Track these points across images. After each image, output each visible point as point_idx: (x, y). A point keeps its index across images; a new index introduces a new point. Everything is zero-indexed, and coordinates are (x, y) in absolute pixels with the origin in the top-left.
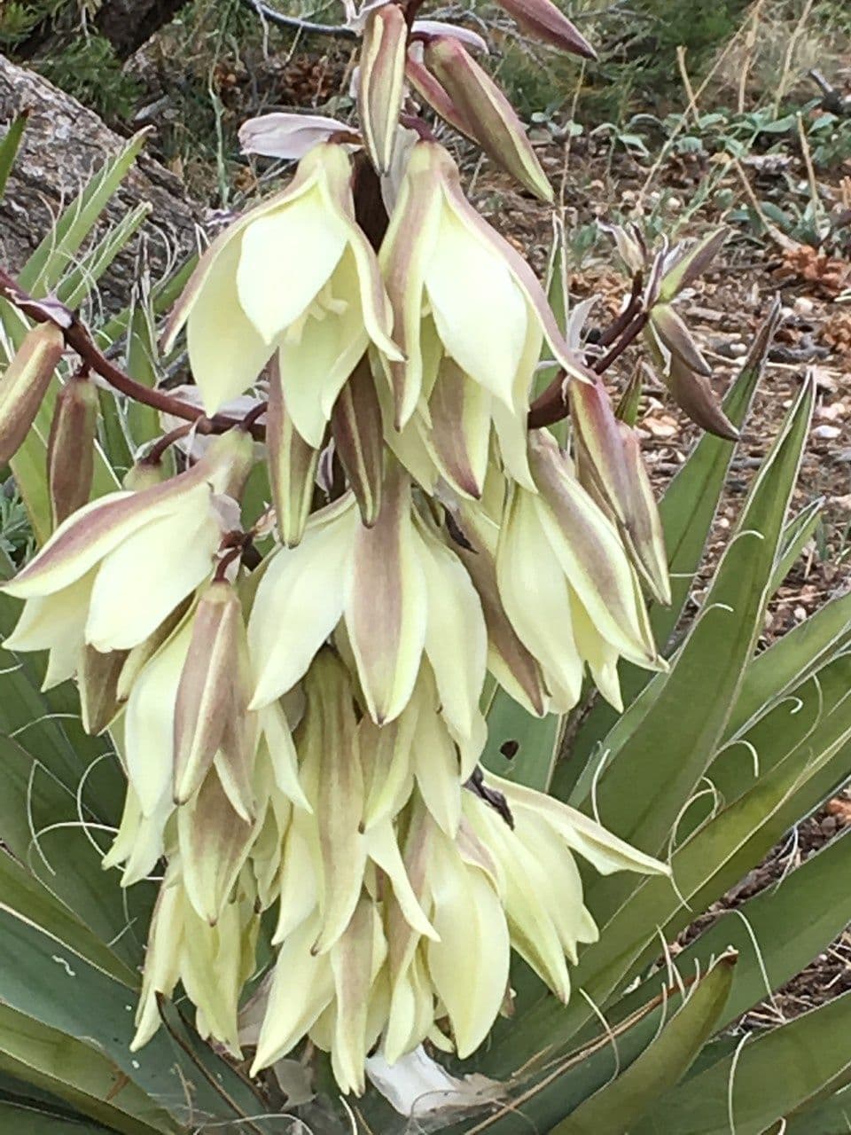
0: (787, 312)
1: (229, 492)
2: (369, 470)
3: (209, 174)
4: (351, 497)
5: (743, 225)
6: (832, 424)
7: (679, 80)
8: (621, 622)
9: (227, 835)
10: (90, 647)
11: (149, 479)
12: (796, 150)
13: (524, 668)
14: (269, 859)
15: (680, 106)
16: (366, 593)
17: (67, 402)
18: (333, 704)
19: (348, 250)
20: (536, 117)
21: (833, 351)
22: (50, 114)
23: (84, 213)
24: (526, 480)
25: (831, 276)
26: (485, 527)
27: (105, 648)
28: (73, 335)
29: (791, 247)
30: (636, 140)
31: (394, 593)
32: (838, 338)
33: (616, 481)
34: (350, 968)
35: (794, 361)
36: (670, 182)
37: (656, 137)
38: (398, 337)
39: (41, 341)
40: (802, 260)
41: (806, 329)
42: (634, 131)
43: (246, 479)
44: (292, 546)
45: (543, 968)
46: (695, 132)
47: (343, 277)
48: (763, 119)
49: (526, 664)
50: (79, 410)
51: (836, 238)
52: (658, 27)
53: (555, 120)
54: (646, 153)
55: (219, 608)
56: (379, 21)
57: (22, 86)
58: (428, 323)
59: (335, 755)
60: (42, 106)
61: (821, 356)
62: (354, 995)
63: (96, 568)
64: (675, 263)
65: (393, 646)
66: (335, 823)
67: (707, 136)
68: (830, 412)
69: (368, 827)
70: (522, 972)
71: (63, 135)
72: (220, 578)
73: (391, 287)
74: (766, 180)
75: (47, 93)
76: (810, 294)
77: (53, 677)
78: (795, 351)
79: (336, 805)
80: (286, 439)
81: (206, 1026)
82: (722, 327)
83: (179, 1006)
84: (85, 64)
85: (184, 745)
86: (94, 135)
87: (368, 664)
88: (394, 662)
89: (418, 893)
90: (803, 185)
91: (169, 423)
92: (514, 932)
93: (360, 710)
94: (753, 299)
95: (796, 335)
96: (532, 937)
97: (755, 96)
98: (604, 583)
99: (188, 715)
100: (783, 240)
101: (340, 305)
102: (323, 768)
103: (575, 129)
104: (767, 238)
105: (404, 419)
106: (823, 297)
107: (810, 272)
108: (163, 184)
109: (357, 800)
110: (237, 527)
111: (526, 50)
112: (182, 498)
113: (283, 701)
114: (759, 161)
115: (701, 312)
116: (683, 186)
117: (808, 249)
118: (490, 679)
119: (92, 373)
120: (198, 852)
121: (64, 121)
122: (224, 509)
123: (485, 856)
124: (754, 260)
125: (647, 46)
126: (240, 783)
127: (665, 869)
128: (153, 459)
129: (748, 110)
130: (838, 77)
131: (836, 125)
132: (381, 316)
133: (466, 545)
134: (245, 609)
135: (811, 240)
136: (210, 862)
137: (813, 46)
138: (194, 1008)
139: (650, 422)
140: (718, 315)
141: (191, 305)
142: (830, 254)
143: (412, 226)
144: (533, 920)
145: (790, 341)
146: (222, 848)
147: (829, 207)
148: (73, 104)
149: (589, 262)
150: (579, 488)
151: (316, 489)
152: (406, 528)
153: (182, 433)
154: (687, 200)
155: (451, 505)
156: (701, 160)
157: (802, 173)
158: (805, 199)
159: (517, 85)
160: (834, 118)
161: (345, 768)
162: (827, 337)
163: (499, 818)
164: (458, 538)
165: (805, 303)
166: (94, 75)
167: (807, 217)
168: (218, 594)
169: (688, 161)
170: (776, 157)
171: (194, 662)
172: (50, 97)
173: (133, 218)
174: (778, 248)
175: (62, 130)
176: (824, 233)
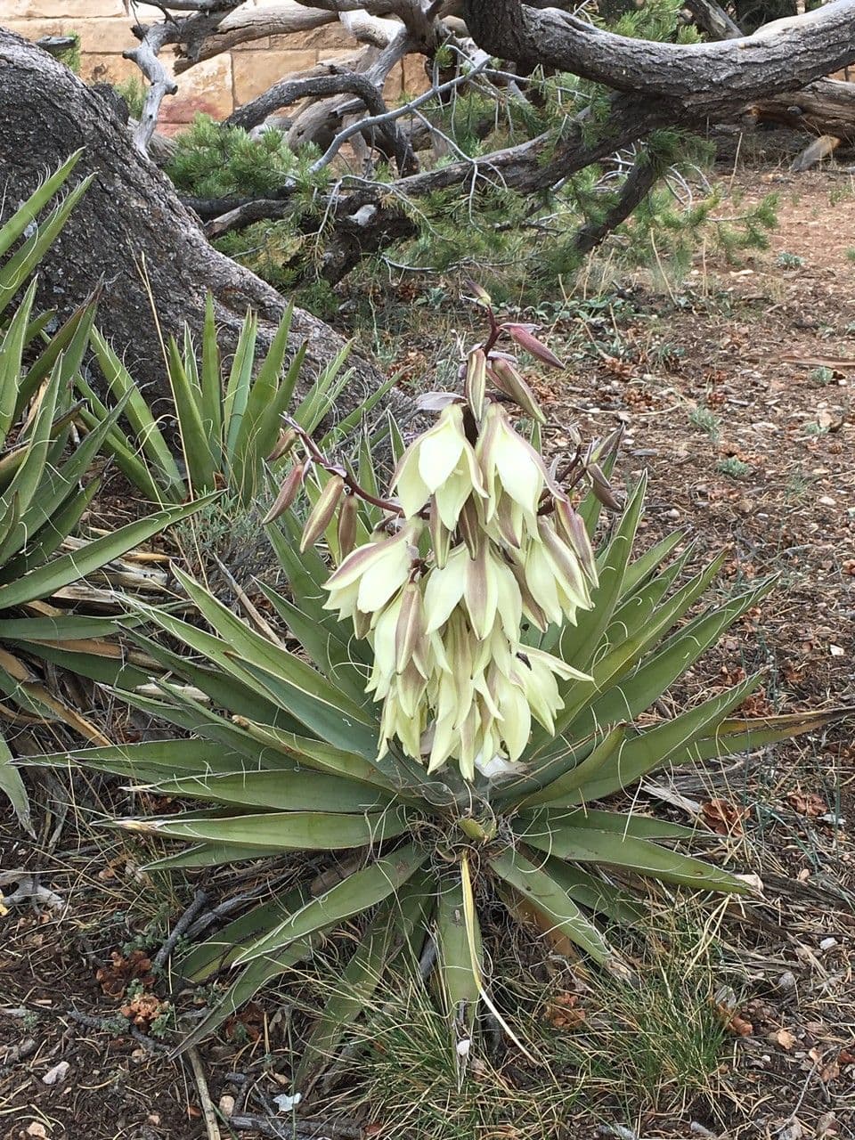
0: (608, 388)
1: (414, 544)
2: (473, 536)
3: (370, 335)
4: (464, 545)
5: (588, 349)
6: (630, 438)
7: (559, 286)
8: (578, 594)
9: (417, 682)
10: (360, 611)
11: (380, 537)
12: (608, 315)
13: (537, 612)
14: (434, 688)
15: (560, 298)
16: (473, 586)
17: (345, 505)
18: (458, 627)
19: (464, 451)
20: (502, 305)
21: (628, 404)
22: (311, 327)
23: (329, 373)
24: (537, 537)
25: (625, 372)
26: (520, 555)
27: (366, 611)
28: (348, 480)
29: (609, 359)
30: (542, 313)
31: (484, 585)
32: (630, 399)
33: (576, 540)
34: (466, 730)
35: (613, 409)
36: (557, 331)
37: (551, 311)
38: (485, 487)
39: (334, 483)
40: (614, 365)
41: (617, 394)
42: (542, 309)
43: (421, 536)
44: (442, 569)
45: (544, 723)
46: (567, 308)
47: (462, 463)
48: (594, 302)
49: (538, 610)
50: (350, 509)
51: (627, 354)
52: (549, 265)
53: (510, 306)
54: (547, 318)
55: (413, 593)
56: (474, 357)
57: (299, 316)
58: (497, 478)
59: (459, 647)
60: (308, 324)
61: (623, 406)
62: (468, 740)
63: (360, 577)
64: (597, 447)
65: (484, 607)
66: (461, 674)
67: (571, 310)
68: (629, 433)
69: (475, 677)
70: (536, 725)
71: (317, 335)
72: (412, 581)
73: (482, 464)
74: (596, 329)
75: (309, 318)
76: (617, 379)
77: (342, 616)
78: (613, 405)
79: (461, 668)
80: (439, 525)
81: (407, 751)
82: (583, 395)
83: (395, 742)
84: (318, 291)
85: (400, 651)
86: (329, 335)
87: (475, 615)
88: (485, 613)
89: (493, 698)
90: (612, 330)
91: (388, 513)
92: (532, 709)
93: (469, 628)
94: (594, 382)
95: (613, 398)
96: (538, 709)
97: (591, 292)
98: (570, 578)
99: (401, 638)
100: (605, 356)
101: (461, 472)
102: (455, 653)
103: (518, 309)
104: (598, 355)
105: (489, 520)
106: (623, 380)
107: (617, 370)
108: (358, 354)
109: (469, 664)
110: (418, 557)
111: (496, 276)
112: (395, 546)
113: (440, 629)
114: (593, 320)
115: (573, 388)
116: (563, 333)
117: (615, 360)
118: (523, 617)
119: (355, 494)
120: (405, 689)
121: (317, 330)
122: (412, 551)
123: (520, 681)
124: (594, 364)
125: (546, 273)
126: (422, 663)
127: (592, 679)
128: (381, 529)
129: (587, 298)
130: (623, 281)
131: (623, 303)
132: (479, 479)
133: (512, 562)
134: (423, 592)
135: (616, 356)
136: (410, 694)
137: (612, 268)
138: (401, 743)
139: (556, 440)
140: (580, 390)
141: (400, 476)
142: (624, 361)
143: (489, 439)
144: (539, 704)
145: (610, 401)
146: (415, 687)
147: (622, 340)
148: (320, 323)
149: (527, 369)
150: (558, 538)
151: (452, 542)
152: (488, 558)
153: (393, 518)
154: (566, 340)
155: (506, 547)
156: (570, 322)
157: (611, 325)
158: (613, 337)
159: (493, 291)
160: (622, 301)
161: (464, 652)
162: (626, 399)
163: (525, 666)
164: (508, 559)
165: (615, 383)
166: (322, 295)
167: (614, 346)
168: (412, 588)
169: (564, 322)
170: (600, 319)
171: (403, 615)
172: (311, 320)
173: (349, 373)
174: (603, 359)
175: (316, 333)
176: (622, 352)
